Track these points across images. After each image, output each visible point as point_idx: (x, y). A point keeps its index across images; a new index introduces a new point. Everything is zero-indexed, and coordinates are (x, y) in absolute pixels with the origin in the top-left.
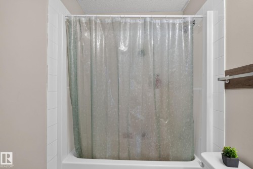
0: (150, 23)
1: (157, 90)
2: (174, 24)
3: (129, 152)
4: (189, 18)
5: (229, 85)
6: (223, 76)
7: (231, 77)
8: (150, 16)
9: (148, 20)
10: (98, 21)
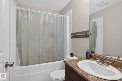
0: (51, 16)
1: (53, 38)
2: (58, 18)
3: (43, 61)
4: (63, 16)
5: (72, 37)
6: (71, 35)
7: (73, 35)
8: (51, 14)
9: (50, 15)
10: (31, 12)
